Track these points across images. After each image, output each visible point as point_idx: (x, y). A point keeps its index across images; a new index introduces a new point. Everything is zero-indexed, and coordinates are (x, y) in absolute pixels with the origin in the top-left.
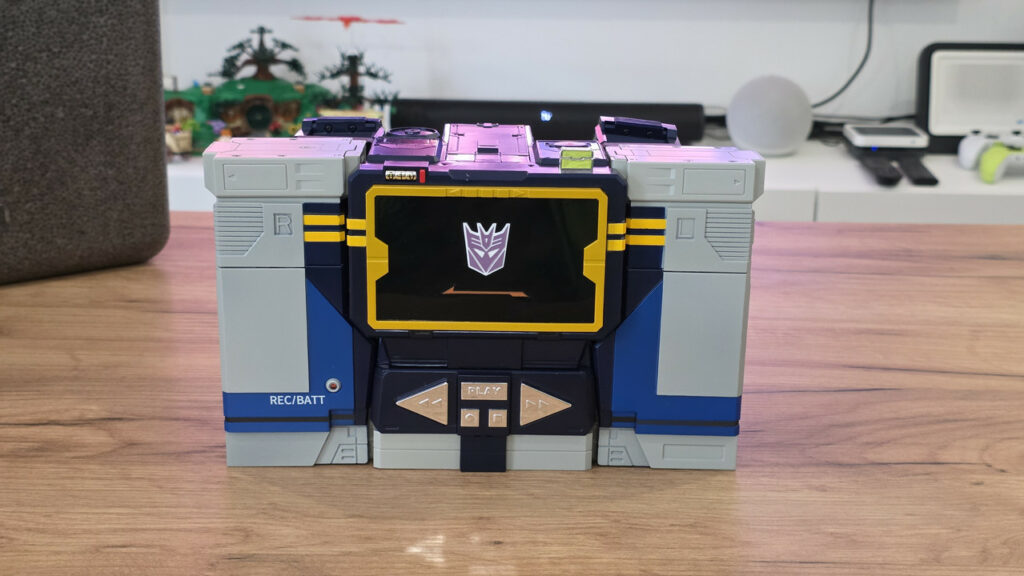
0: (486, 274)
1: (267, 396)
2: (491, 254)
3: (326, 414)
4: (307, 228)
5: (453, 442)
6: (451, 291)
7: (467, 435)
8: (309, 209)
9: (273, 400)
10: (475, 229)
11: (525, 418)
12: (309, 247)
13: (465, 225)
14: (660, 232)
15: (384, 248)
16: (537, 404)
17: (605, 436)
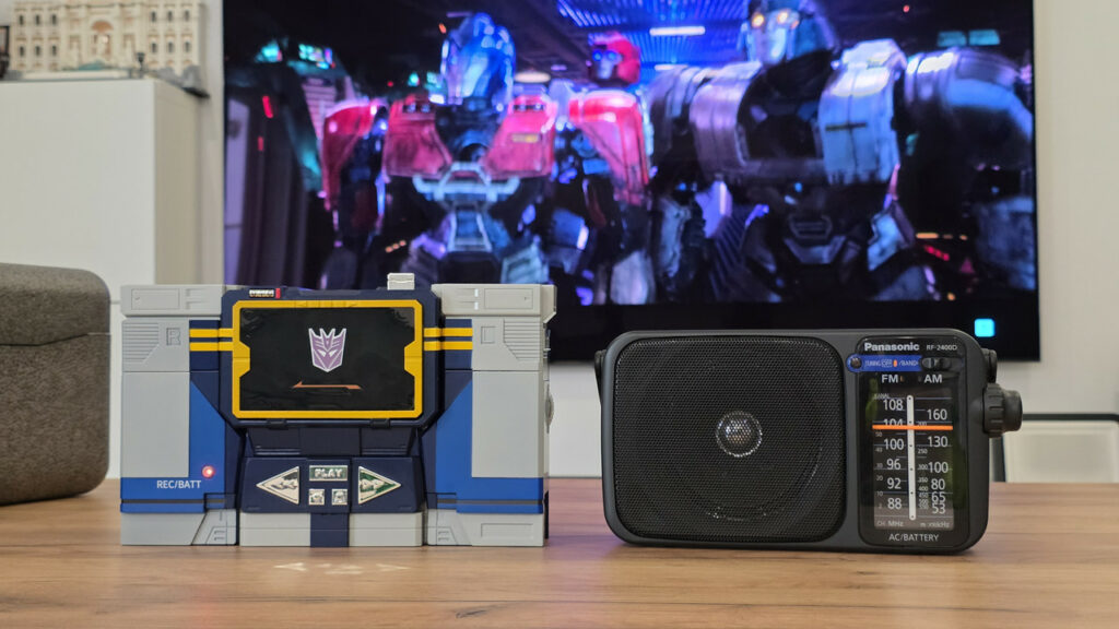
0: (328, 370)
1: (155, 480)
2: (331, 354)
3: (202, 497)
4: (192, 340)
5: (304, 521)
6: (299, 385)
7: (316, 513)
8: (193, 324)
9: (159, 484)
10: (318, 333)
11: (362, 497)
12: (193, 355)
13: (311, 331)
14: (469, 339)
15: (246, 350)
16: (373, 484)
17: (432, 515)
